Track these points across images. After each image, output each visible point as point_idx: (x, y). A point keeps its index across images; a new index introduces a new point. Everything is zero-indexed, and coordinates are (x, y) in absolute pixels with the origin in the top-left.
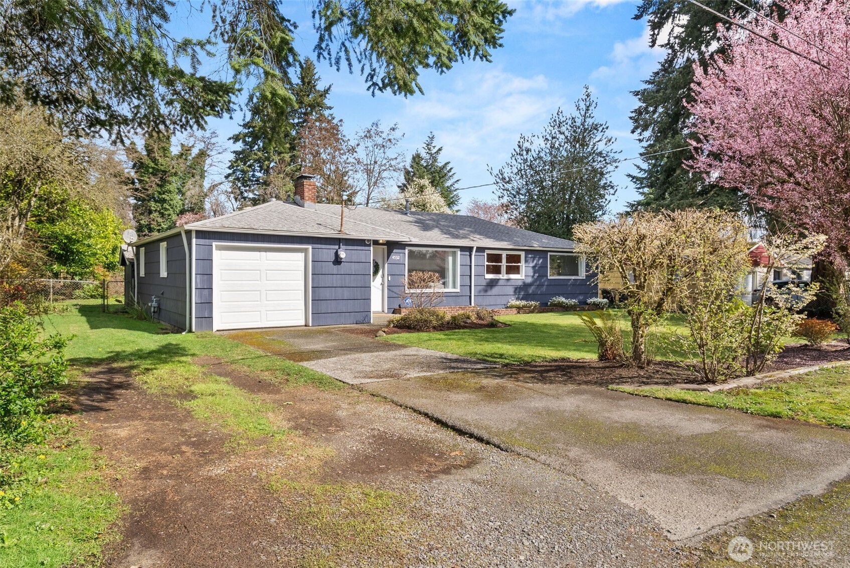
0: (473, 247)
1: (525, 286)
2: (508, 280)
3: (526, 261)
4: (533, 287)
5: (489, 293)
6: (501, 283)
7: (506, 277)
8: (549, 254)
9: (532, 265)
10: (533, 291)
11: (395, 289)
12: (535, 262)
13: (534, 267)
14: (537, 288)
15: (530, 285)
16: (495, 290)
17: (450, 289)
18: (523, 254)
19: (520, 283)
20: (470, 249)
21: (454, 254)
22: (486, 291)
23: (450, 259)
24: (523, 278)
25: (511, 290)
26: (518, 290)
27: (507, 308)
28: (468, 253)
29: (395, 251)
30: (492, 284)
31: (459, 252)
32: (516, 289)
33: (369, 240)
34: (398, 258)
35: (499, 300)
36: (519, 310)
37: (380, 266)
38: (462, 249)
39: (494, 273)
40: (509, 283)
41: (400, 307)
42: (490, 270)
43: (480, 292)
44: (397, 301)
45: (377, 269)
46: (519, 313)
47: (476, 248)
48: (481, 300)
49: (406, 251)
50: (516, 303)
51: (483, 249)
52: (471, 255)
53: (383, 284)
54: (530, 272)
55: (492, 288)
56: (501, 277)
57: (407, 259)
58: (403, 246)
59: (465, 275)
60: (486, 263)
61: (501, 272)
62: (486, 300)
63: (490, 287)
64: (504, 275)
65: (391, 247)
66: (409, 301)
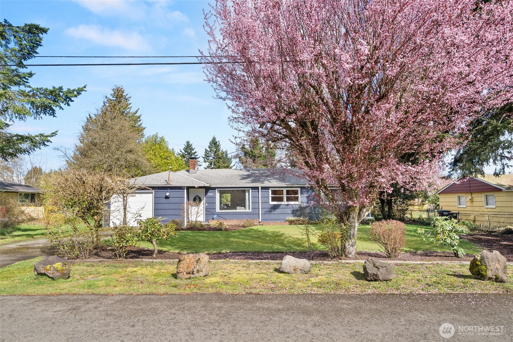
0: (259, 187)
1: (301, 209)
2: (288, 205)
3: (301, 194)
4: (307, 209)
5: (273, 213)
6: (281, 207)
7: (286, 203)
9: (306, 195)
11: (209, 210)
12: (309, 194)
13: (307, 197)
15: (305, 208)
16: (277, 211)
17: (247, 210)
18: (299, 189)
19: (297, 207)
20: (257, 188)
21: (249, 190)
22: (271, 212)
23: (247, 194)
24: (300, 204)
25: (289, 211)
26: (295, 212)
27: (285, 221)
28: (257, 190)
29: (210, 191)
30: (275, 207)
31: (251, 190)
32: (293, 211)
33: (183, 187)
34: (212, 194)
35: (281, 217)
36: (291, 222)
37: (202, 199)
38: (253, 188)
39: (277, 201)
40: (289, 207)
41: (213, 219)
42: (274, 199)
43: (266, 212)
44: (212, 216)
45: (200, 200)
46: (290, 224)
47: (261, 187)
48: (267, 216)
49: (216, 191)
50: (292, 218)
51: (267, 188)
52: (259, 192)
53: (204, 208)
54: (305, 200)
55: (274, 210)
56: (282, 203)
57: (218, 195)
58: (214, 189)
59: (255, 203)
60: (270, 195)
61: (282, 201)
62: (272, 216)
63: (273, 210)
64: (285, 202)
65: (207, 189)
66: (215, 216)
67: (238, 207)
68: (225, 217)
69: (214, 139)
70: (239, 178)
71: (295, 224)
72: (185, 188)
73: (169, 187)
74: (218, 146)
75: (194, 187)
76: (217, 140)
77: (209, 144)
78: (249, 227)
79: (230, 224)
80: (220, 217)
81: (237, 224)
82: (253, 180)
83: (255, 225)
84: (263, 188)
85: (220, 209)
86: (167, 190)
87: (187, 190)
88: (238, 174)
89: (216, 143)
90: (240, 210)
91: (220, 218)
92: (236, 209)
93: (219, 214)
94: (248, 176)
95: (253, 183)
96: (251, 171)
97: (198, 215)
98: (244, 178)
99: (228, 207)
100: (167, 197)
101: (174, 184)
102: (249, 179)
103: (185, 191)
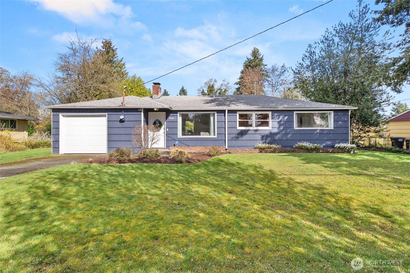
0: (225, 111)
1: (272, 134)
2: (256, 130)
3: (272, 118)
4: (278, 136)
5: (240, 139)
6: (249, 132)
8: (295, 112)
9: (278, 120)
10: (279, 138)
11: (170, 136)
12: (280, 118)
13: (279, 122)
14: (282, 136)
15: (276, 134)
16: (245, 137)
17: (212, 136)
18: (270, 113)
19: (267, 132)
21: (214, 114)
22: (237, 138)
23: (212, 118)
24: (271, 129)
25: (259, 137)
26: (264, 138)
27: (255, 148)
28: (223, 114)
29: (171, 115)
30: (242, 133)
31: (216, 114)
32: (263, 137)
33: (140, 109)
34: (173, 118)
35: (249, 143)
36: (262, 150)
37: (162, 123)
38: (219, 111)
39: (245, 126)
40: (258, 132)
41: (174, 145)
42: (241, 124)
43: (233, 138)
44: (173, 143)
45: (161, 125)
46: (261, 152)
47: (228, 110)
48: (234, 143)
49: (178, 114)
50: (261, 145)
51: (235, 111)
52: (225, 115)
53: (164, 133)
54: (276, 125)
55: (242, 136)
56: (251, 128)
57: (180, 119)
58: (176, 112)
59: (221, 128)
60: (238, 120)
61: (251, 126)
62: (239, 143)
63: (240, 136)
64: (254, 128)
65: (168, 112)
66: (177, 142)
67: (201, 133)
68: (187, 144)
69: (183, 88)
70: (203, 102)
71: (266, 152)
72: (142, 111)
73: (124, 109)
74: (185, 93)
75: (152, 110)
76: (185, 89)
77: (179, 92)
78: (217, 157)
79: (193, 151)
80: (182, 143)
81: (201, 151)
82: (218, 104)
83: (222, 154)
84: (230, 111)
85: (183, 134)
86: (121, 113)
87: (144, 113)
88: (201, 99)
89: (184, 90)
90: (204, 135)
91: (183, 145)
92: (200, 135)
93: (180, 140)
94: (212, 101)
95: (218, 106)
96: (214, 97)
97: (153, 142)
98: (207, 102)
99: (191, 132)
100: (122, 121)
101: (129, 106)
102: (213, 103)
103: (142, 114)
